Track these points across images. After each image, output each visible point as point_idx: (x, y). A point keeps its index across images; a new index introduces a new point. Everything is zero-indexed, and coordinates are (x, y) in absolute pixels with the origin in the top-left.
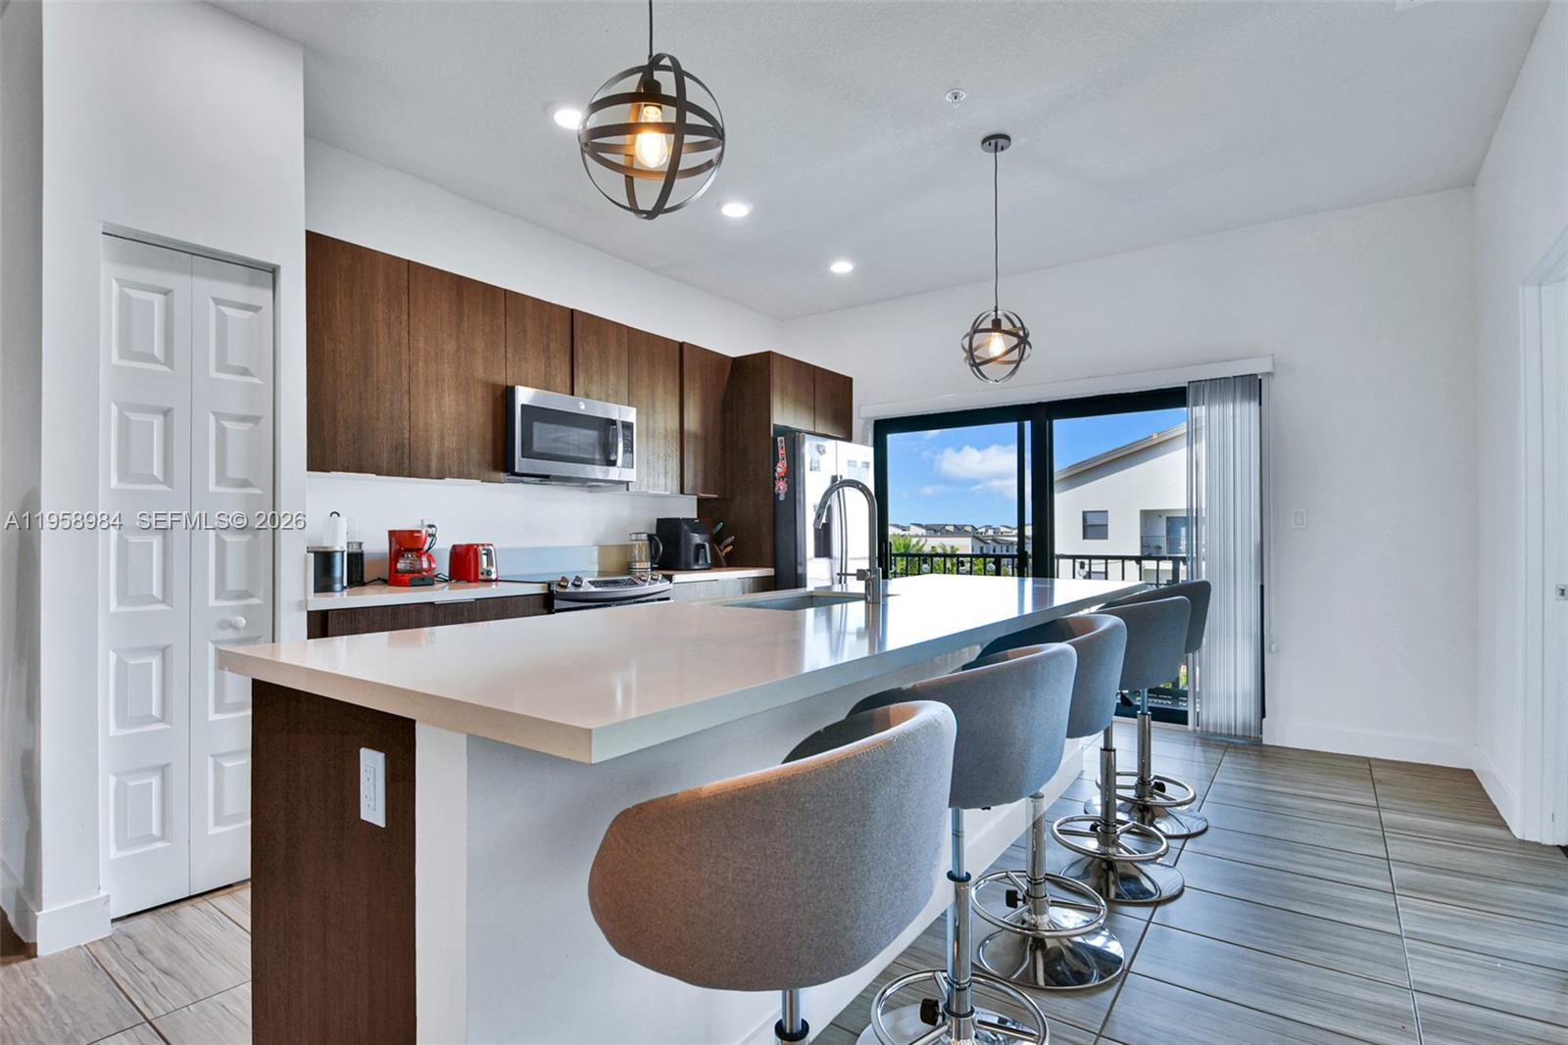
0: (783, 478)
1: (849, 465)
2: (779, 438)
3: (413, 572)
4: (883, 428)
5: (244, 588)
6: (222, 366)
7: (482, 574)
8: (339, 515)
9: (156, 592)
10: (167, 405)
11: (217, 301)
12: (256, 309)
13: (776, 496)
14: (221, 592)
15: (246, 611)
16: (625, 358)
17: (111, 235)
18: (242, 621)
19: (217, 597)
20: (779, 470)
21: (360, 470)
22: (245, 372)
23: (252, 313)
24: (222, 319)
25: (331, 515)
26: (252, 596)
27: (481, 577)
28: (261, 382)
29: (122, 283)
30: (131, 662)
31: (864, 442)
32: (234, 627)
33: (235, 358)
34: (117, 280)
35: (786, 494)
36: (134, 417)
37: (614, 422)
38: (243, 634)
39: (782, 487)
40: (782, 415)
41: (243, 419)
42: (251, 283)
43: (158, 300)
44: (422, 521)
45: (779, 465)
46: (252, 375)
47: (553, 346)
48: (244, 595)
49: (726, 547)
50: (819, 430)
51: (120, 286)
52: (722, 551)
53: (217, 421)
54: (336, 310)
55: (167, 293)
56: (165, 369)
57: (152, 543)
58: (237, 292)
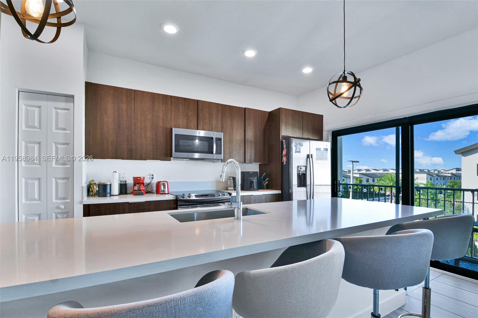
0: (285, 156)
1: (317, 150)
2: (284, 141)
3: (139, 191)
4: (336, 134)
5: (64, 197)
6: (57, 128)
7: (161, 191)
8: (116, 172)
9: (36, 197)
10: (39, 141)
11: (56, 108)
12: (68, 109)
13: (282, 163)
14: (57, 198)
15: (65, 204)
16: (220, 115)
17: (23, 92)
18: (63, 207)
19: (56, 199)
20: (284, 153)
21: (116, 158)
22: (65, 129)
23: (67, 111)
24: (57, 113)
25: (114, 172)
26: (67, 199)
27: (161, 193)
28: (69, 132)
29: (27, 106)
30: (29, 218)
31: (327, 141)
32: (60, 209)
33: (61, 125)
34: (24, 105)
35: (286, 162)
36: (29, 145)
37: (212, 138)
38: (64, 211)
39: (285, 159)
40: (285, 132)
41: (64, 144)
42: (66, 101)
43: (37, 110)
44: (150, 174)
45: (284, 151)
46: (67, 130)
47: (190, 113)
48: (64, 199)
49: (266, 182)
50: (305, 137)
51: (26, 107)
52: (265, 183)
53: (56, 145)
54: (109, 108)
55: (40, 107)
56: (39, 130)
57: (35, 183)
58: (62, 105)
